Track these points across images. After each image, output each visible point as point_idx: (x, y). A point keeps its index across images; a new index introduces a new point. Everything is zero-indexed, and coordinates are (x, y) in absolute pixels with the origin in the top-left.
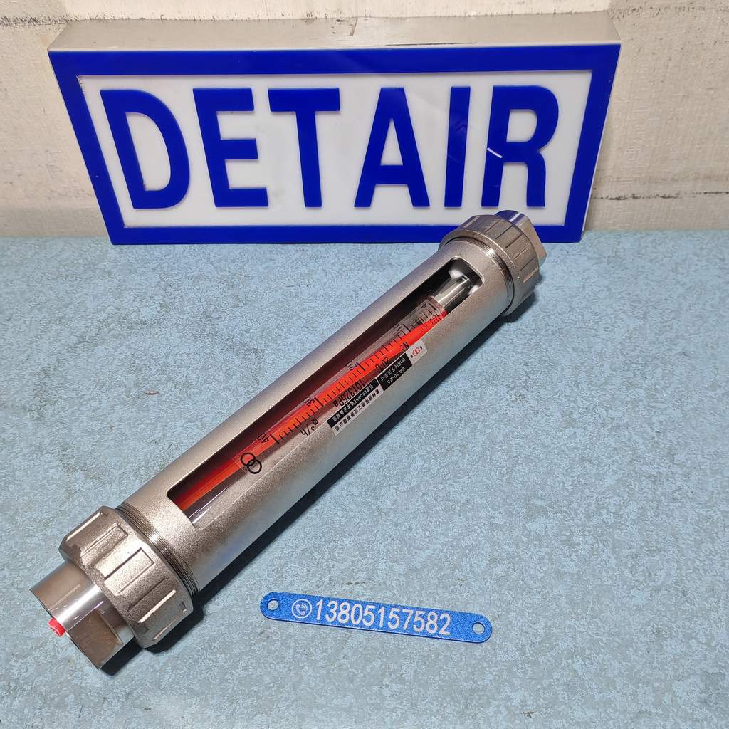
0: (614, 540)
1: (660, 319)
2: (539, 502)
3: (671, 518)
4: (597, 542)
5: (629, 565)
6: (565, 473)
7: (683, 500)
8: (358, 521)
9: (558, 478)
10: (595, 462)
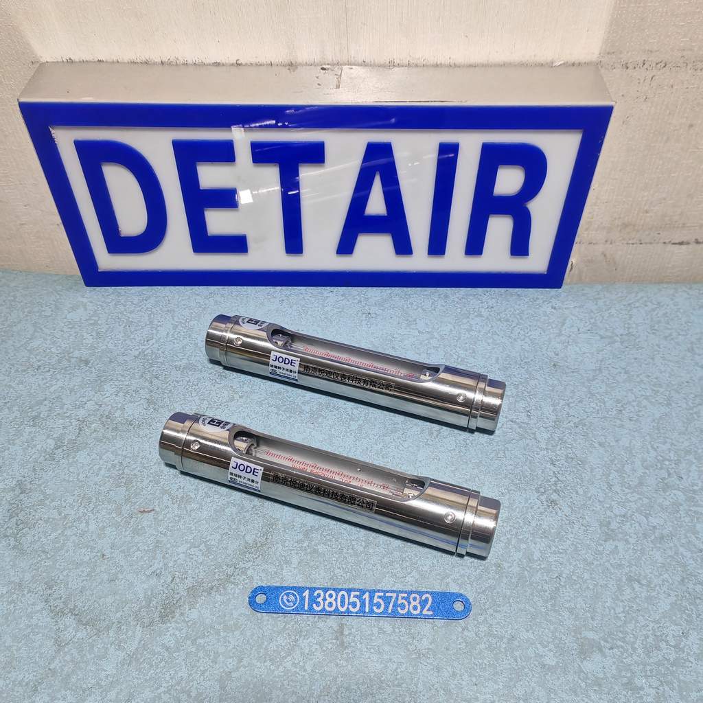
0: (679, 681)
1: (684, 406)
2: (591, 635)
4: (662, 684)
6: (614, 597)
8: (395, 667)
9: (607, 604)
10: (644, 582)
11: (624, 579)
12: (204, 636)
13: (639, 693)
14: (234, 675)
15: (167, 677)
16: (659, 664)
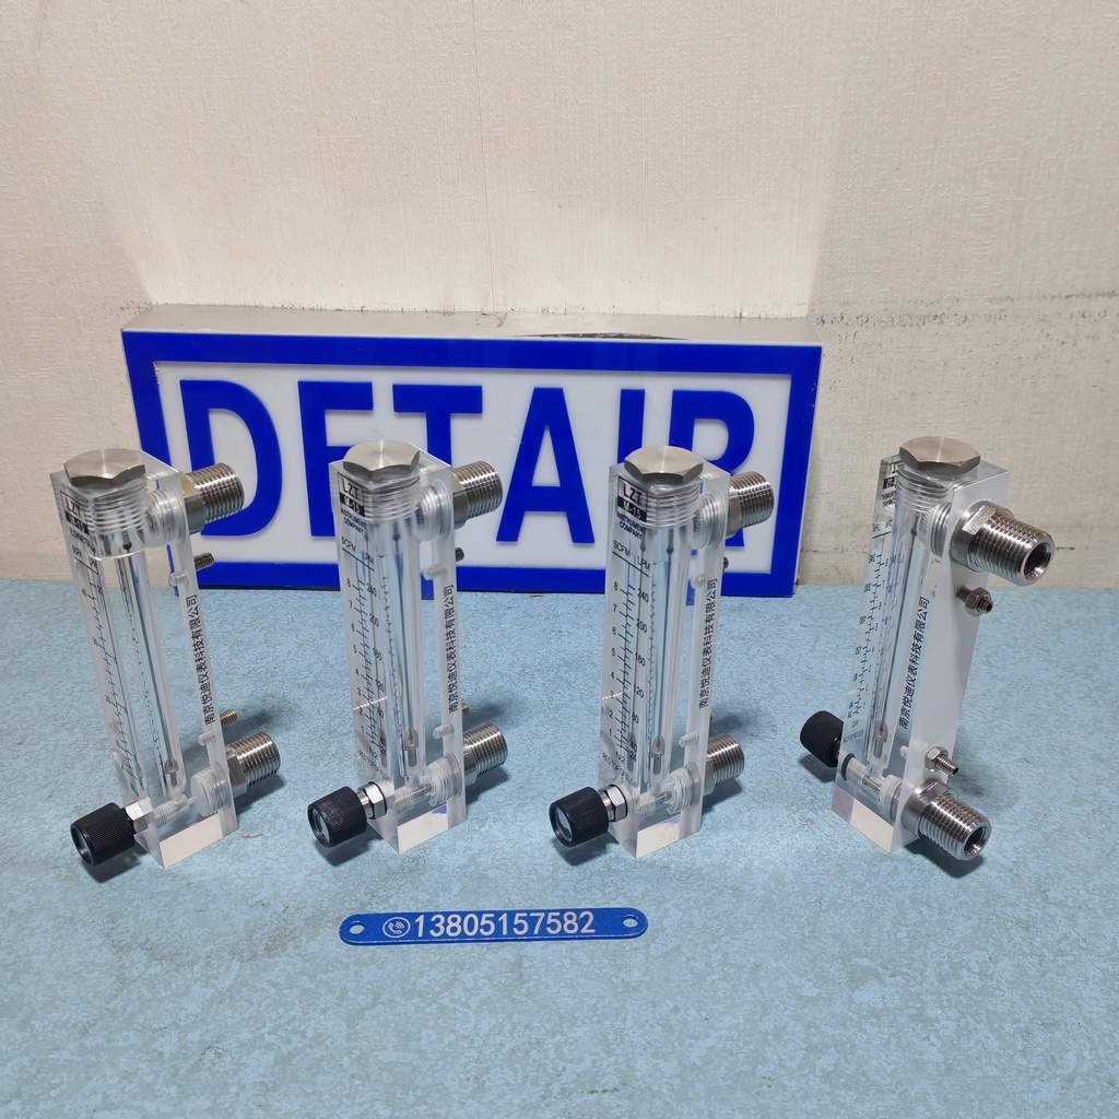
0: (987, 1011)
2: (865, 962)
3: (1065, 978)
4: (965, 1017)
5: (1020, 1048)
6: (894, 921)
7: (1075, 952)
8: (594, 1001)
9: (885, 929)
10: (935, 905)
11: (907, 902)
12: (327, 971)
13: (932, 1026)
14: (367, 1012)
15: (274, 1016)
16: (958, 994)
